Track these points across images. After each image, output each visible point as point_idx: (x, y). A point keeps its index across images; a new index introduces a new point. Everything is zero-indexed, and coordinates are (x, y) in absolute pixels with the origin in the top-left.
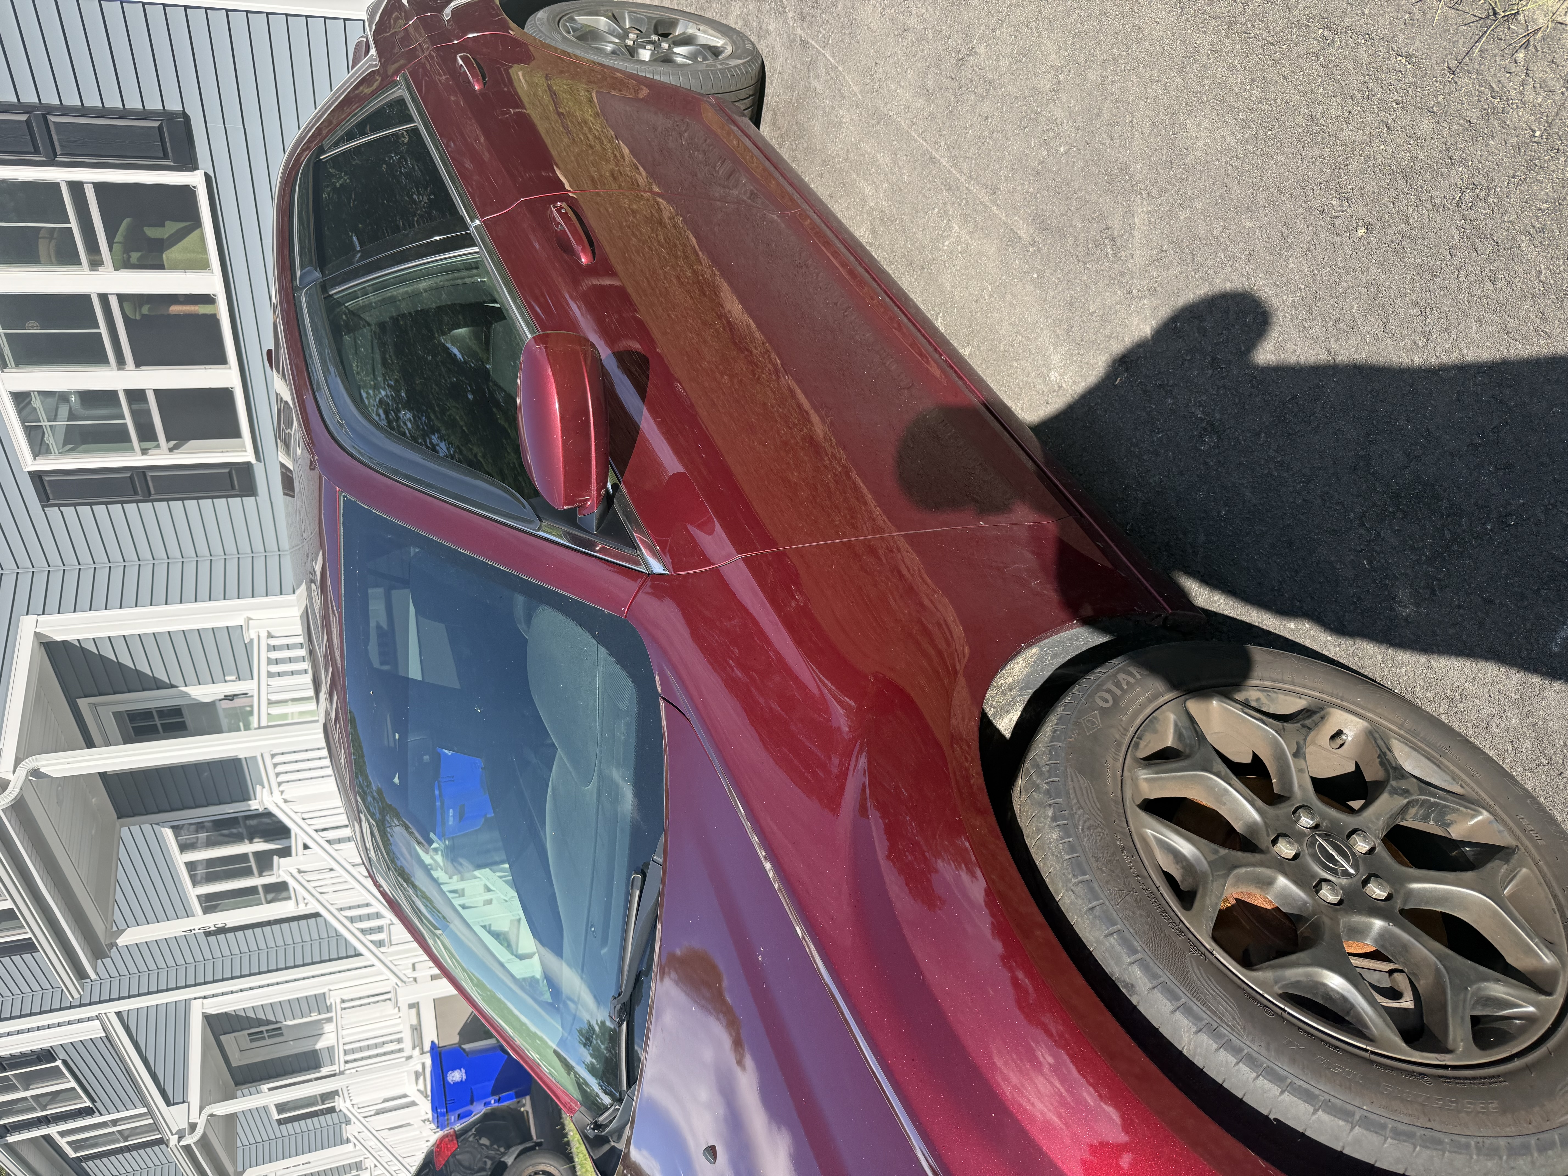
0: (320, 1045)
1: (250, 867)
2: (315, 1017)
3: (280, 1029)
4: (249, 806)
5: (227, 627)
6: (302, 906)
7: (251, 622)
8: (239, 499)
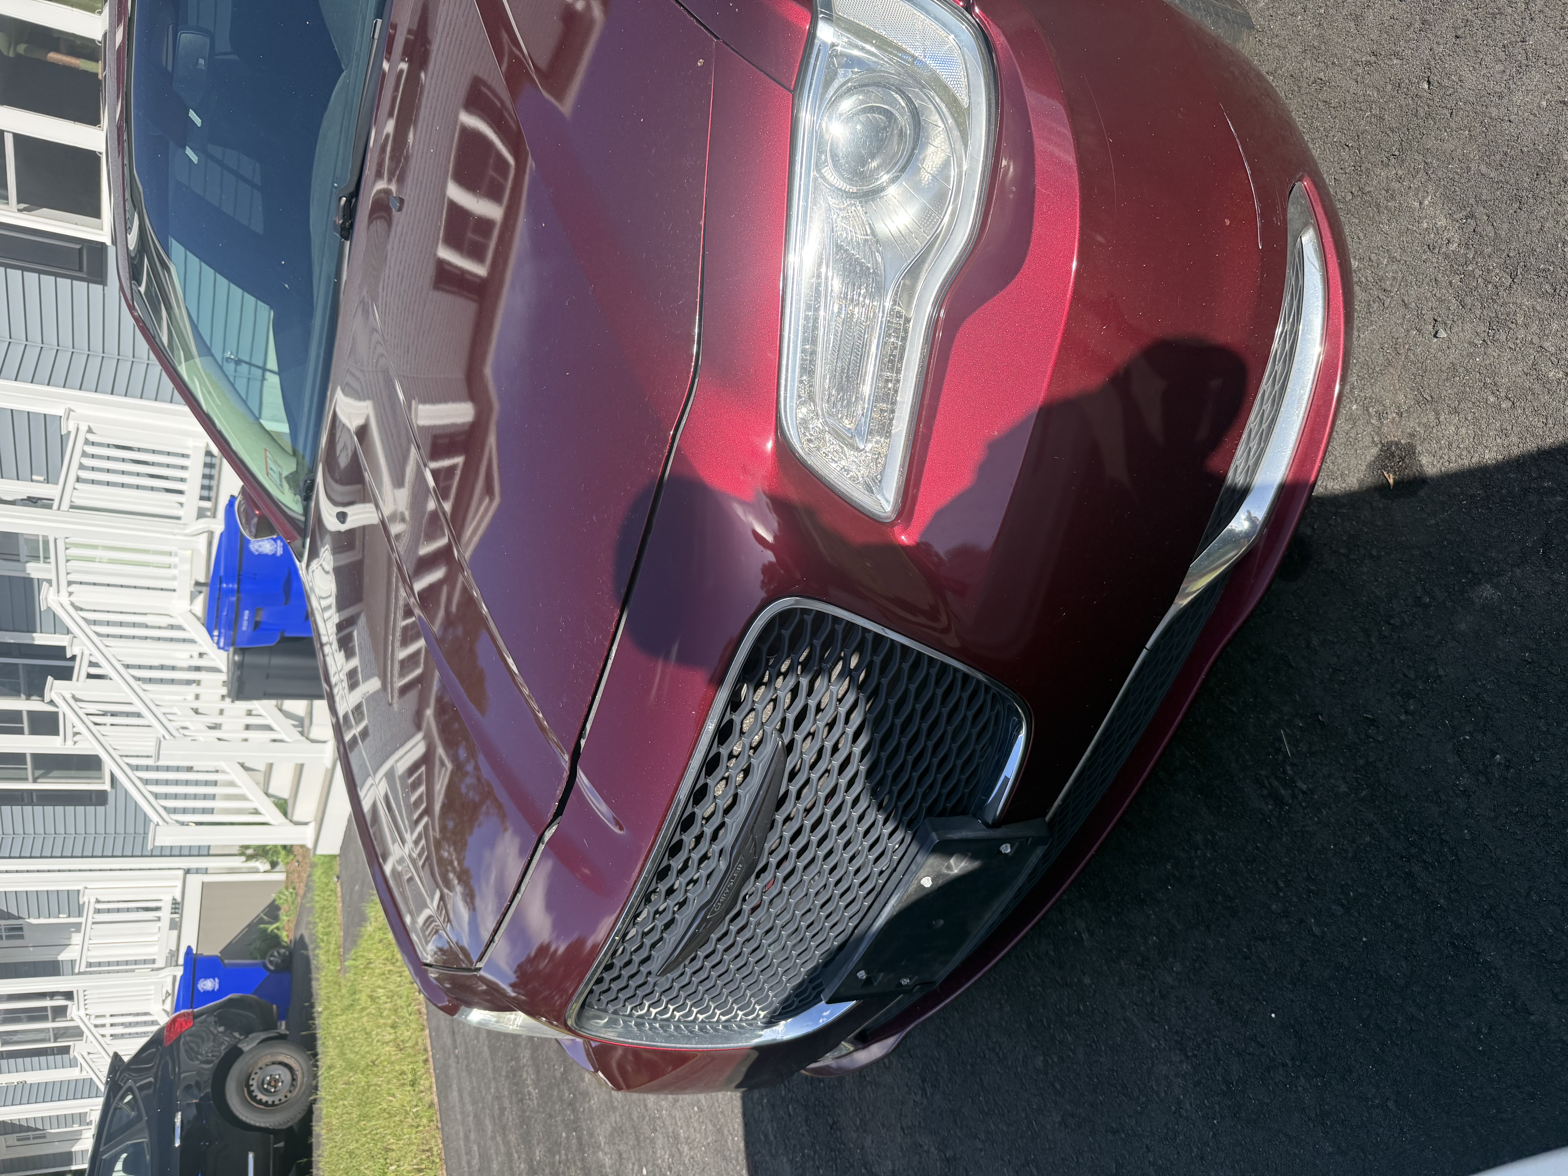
0: (63, 956)
1: (22, 728)
2: (63, 919)
3: (21, 929)
4: (33, 639)
5: (45, 415)
6: (69, 743)
7: (72, 413)
8: (85, 284)
